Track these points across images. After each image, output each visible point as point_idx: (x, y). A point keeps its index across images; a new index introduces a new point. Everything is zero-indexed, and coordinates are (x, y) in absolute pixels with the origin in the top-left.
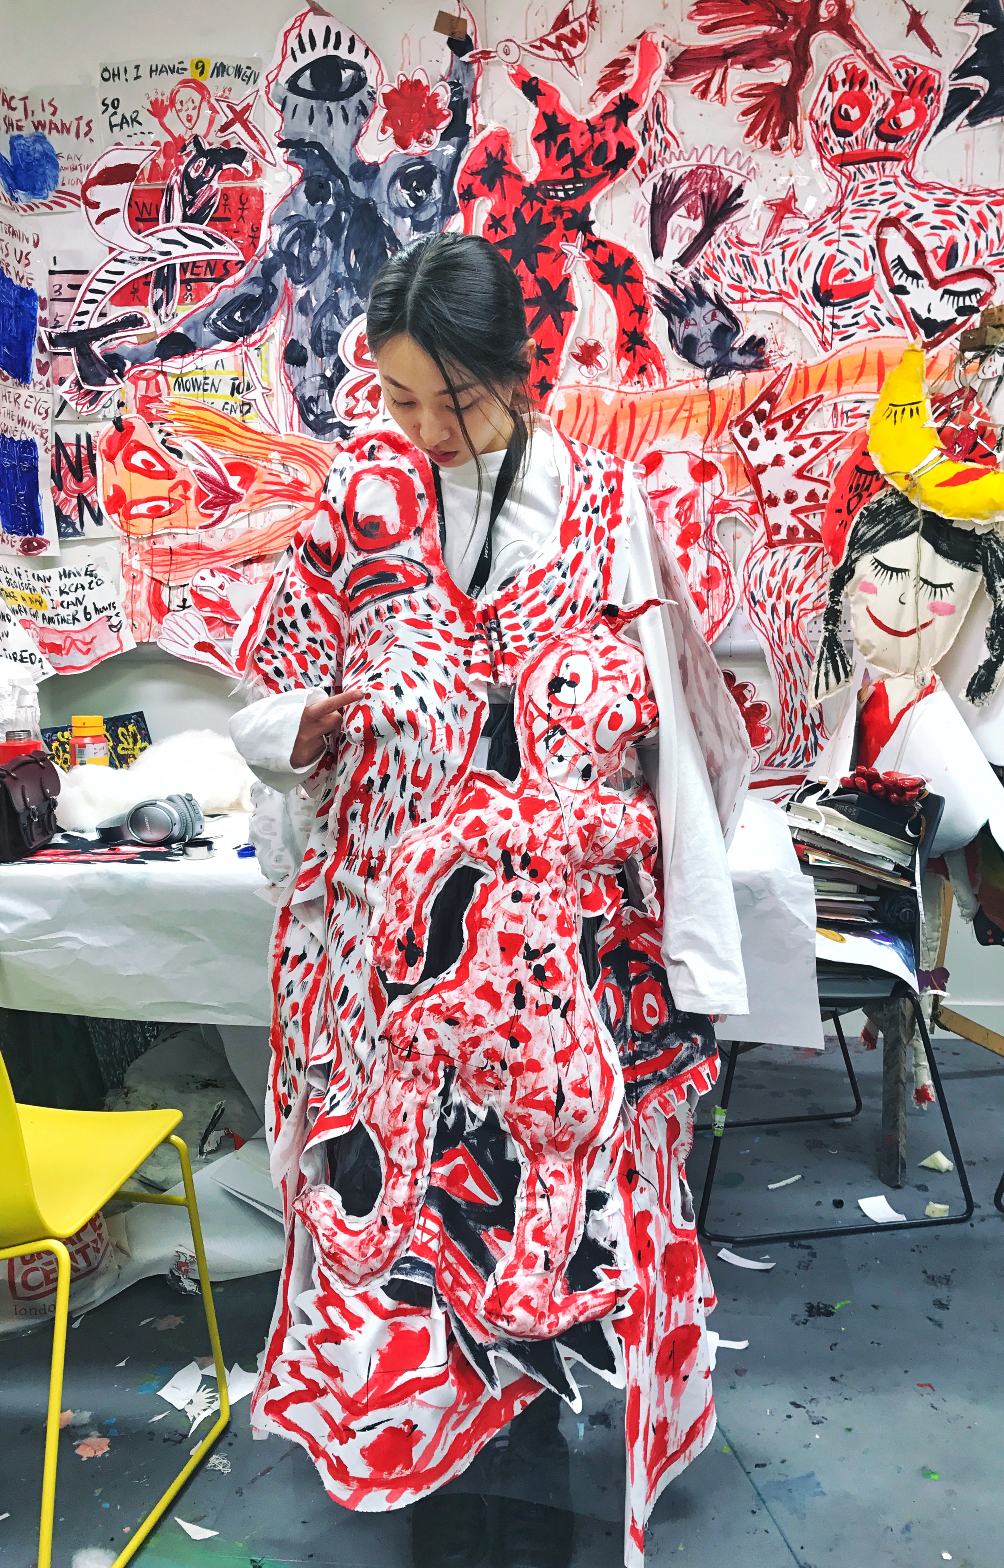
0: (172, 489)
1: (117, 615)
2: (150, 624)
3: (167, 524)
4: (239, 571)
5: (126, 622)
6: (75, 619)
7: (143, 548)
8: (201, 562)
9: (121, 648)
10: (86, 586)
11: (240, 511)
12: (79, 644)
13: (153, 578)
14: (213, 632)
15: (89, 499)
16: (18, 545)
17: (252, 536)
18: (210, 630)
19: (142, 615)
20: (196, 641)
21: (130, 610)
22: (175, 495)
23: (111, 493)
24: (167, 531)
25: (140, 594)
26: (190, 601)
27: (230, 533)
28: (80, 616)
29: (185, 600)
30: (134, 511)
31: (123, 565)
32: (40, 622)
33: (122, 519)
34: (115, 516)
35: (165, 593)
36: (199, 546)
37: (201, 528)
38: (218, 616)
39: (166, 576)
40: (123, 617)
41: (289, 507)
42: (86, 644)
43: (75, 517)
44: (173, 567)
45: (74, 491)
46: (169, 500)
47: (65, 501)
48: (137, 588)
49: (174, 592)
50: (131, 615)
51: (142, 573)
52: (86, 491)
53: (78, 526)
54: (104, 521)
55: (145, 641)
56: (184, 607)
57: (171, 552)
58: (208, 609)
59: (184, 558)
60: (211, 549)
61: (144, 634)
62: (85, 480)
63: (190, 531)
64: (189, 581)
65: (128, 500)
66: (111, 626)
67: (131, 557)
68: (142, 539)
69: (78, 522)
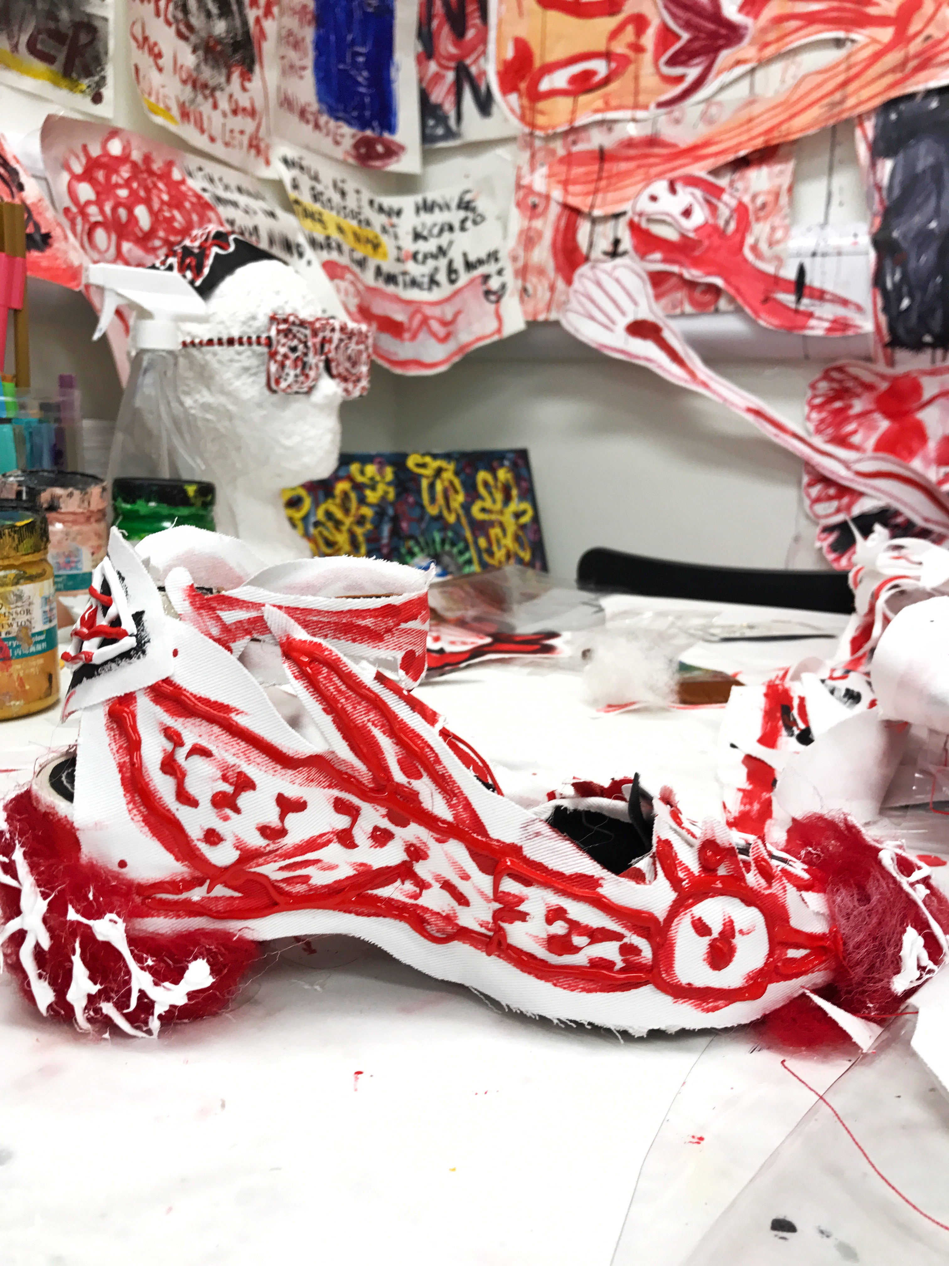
0: (615, 34)
1: (500, 272)
2: (552, 288)
3: (599, 104)
4: (723, 182)
5: (513, 283)
6: (433, 282)
7: (553, 152)
8: (654, 171)
9: (499, 331)
10: (457, 225)
11: (738, 63)
12: (435, 325)
13: (566, 206)
14: (664, 301)
15: (474, 70)
16: (348, 143)
17: (757, 109)
18: (658, 297)
19: (541, 272)
20: (630, 319)
21: (520, 263)
22: (619, 47)
23: (510, 53)
24: (599, 117)
25: (540, 235)
26: (627, 243)
27: (714, 110)
28: (442, 277)
29: (617, 242)
30: (545, 85)
31: (519, 187)
32: (369, 277)
33: (525, 102)
34: (513, 98)
35: (584, 230)
36: (652, 141)
37: (660, 105)
38: (675, 269)
39: (589, 199)
40: (509, 277)
41: (839, 43)
42: (445, 323)
43: (449, 108)
44: (603, 183)
45: (451, 58)
46: (607, 55)
47: (438, 78)
48: (538, 224)
49: (599, 228)
50: (523, 272)
51: (547, 197)
52: (468, 55)
53: (452, 122)
54: (495, 110)
55: (541, 318)
56: (614, 253)
57: (602, 156)
58: (658, 256)
59: (623, 166)
60: (674, 145)
61: (542, 305)
62: (471, 34)
63: (640, 114)
64: (626, 207)
65: (537, 63)
66: (488, 293)
67: (533, 169)
68: (555, 136)
69: (452, 114)
